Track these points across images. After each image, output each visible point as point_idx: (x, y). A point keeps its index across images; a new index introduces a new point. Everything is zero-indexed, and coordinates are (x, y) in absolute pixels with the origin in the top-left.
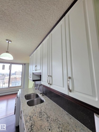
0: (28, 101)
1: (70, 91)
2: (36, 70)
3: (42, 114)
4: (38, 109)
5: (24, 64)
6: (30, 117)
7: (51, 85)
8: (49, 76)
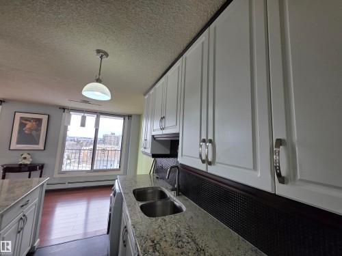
0: (141, 204)
1: (282, 180)
2: (162, 129)
3: (184, 240)
4: (169, 225)
5: (127, 117)
6: (153, 242)
7: (210, 163)
8: (204, 141)
